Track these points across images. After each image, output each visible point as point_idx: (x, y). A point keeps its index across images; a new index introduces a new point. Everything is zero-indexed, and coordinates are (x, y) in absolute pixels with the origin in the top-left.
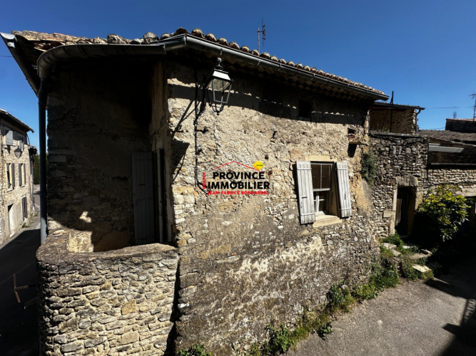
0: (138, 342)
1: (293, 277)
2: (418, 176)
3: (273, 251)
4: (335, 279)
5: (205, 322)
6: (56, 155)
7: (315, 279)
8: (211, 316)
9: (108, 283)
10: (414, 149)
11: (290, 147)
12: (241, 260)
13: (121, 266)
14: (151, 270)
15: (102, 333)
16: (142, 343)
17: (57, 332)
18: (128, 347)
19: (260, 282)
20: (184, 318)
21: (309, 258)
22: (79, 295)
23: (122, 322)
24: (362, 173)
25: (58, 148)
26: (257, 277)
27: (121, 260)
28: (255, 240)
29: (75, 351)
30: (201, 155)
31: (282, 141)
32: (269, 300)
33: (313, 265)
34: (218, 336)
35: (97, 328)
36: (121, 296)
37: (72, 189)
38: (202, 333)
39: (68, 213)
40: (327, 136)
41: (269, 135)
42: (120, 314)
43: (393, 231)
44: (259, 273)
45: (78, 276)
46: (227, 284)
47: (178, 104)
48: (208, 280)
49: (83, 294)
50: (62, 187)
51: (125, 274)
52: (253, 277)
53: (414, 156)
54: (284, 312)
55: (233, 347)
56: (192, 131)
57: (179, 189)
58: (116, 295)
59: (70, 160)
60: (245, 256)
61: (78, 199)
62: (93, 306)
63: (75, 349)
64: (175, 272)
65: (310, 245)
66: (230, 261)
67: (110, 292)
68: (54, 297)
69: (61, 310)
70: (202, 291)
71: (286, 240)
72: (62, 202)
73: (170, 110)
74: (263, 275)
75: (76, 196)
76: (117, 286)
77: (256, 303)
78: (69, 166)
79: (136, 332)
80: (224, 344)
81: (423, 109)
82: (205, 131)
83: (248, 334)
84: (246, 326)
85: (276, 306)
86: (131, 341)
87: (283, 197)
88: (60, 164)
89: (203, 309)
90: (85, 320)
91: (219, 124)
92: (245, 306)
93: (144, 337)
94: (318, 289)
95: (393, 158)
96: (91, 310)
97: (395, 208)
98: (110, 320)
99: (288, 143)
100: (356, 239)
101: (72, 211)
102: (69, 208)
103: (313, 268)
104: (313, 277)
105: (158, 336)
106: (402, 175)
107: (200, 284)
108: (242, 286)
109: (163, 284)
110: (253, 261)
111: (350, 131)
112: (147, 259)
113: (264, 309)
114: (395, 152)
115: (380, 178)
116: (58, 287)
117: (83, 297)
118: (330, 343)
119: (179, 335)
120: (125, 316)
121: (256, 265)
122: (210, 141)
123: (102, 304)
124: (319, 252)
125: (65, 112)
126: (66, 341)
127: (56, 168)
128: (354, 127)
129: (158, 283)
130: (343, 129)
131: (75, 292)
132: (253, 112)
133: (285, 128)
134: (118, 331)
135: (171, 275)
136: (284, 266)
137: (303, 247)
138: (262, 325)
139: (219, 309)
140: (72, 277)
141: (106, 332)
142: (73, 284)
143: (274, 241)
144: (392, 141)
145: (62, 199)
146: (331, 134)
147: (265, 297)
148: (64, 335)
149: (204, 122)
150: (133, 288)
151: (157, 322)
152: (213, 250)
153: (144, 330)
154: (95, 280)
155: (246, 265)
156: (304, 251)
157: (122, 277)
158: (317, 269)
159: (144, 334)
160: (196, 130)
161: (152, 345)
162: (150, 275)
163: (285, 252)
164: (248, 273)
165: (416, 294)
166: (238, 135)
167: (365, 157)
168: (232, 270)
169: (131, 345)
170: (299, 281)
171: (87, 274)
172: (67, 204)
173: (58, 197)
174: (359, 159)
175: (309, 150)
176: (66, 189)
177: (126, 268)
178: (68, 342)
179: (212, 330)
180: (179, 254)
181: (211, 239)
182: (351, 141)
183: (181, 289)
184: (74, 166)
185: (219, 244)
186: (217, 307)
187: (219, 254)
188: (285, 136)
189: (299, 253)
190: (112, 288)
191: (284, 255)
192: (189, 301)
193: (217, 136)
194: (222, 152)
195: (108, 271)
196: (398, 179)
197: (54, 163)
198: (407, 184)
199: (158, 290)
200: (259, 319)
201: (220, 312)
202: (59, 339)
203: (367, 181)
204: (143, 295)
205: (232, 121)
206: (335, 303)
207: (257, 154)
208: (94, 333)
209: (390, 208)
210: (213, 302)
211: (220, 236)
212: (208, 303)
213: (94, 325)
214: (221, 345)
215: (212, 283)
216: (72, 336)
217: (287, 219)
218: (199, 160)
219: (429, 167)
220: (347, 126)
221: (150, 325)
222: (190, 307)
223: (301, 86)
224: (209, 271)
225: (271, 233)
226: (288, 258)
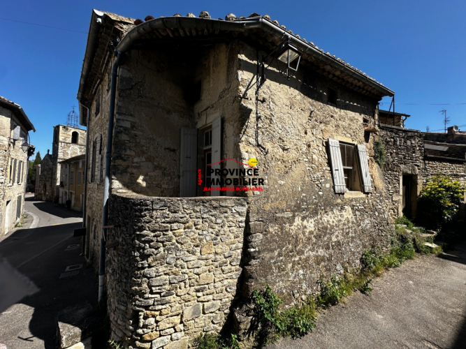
0: (212, 284)
1: (334, 239)
2: (418, 166)
3: (317, 213)
4: (365, 247)
5: (271, 268)
6: (123, 120)
7: (350, 244)
8: (275, 263)
9: (191, 223)
10: (413, 142)
11: (322, 126)
12: (294, 216)
13: (202, 207)
14: (226, 215)
15: (184, 270)
16: (216, 285)
17: (147, 265)
18: (205, 288)
19: (309, 239)
20: (253, 262)
21: (344, 224)
22: (167, 231)
23: (201, 262)
24: (375, 157)
25: (125, 114)
26: (307, 234)
27: (203, 202)
28: (302, 200)
29: (161, 286)
30: (260, 121)
31: (316, 121)
32: (317, 257)
33: (347, 231)
34: (281, 282)
35: (181, 265)
36: (201, 237)
37: (133, 153)
38: (269, 277)
39: (129, 174)
40: (348, 122)
41: (307, 114)
42: (199, 254)
43: (401, 214)
44: (308, 231)
45: (168, 212)
46: (285, 237)
47: (244, 76)
48: (271, 230)
49: (171, 230)
50: (125, 150)
51: (205, 216)
52: (304, 233)
53: (414, 148)
54: (329, 270)
55: (294, 295)
56: (254, 100)
57: (244, 148)
58: (197, 235)
59: (133, 127)
60: (296, 214)
61: (137, 163)
62: (178, 243)
63: (161, 284)
64: (244, 219)
65: (344, 213)
66: (286, 216)
67: (193, 232)
68: (145, 231)
69: (152, 244)
70: (267, 238)
71: (326, 206)
72: (124, 164)
73: (240, 80)
74: (311, 233)
75: (136, 160)
76: (199, 227)
77: (308, 257)
78: (133, 132)
79: (212, 273)
80: (286, 291)
81: (409, 116)
82: (263, 101)
83: (304, 285)
84: (301, 277)
85: (323, 263)
86: (207, 282)
87: (320, 168)
88: (126, 129)
89: (268, 256)
90: (171, 256)
91: (273, 97)
92: (300, 258)
93: (218, 280)
94: (353, 253)
95: (397, 148)
96: (177, 247)
97: (401, 193)
98: (192, 259)
99: (321, 123)
100: (377, 214)
101: (132, 174)
102: (129, 170)
103: (348, 233)
104: (349, 242)
105: (229, 280)
106: (405, 164)
107: (265, 232)
108: (297, 241)
109: (234, 229)
110: (303, 219)
111: (365, 121)
112: (223, 204)
113: (314, 264)
114: (398, 143)
115: (388, 165)
116: (150, 222)
117: (170, 233)
118: (373, 297)
119: (251, 277)
120: (204, 257)
121: (305, 223)
122: (266, 110)
123: (186, 242)
124: (351, 220)
125: (133, 84)
126: (154, 274)
127: (122, 132)
128: (367, 117)
129: (231, 228)
130: (360, 118)
131: (165, 227)
132: (297, 92)
133: (318, 110)
134: (197, 270)
135: (241, 222)
136: (326, 228)
137: (339, 213)
138: (314, 278)
139: (281, 258)
140: (163, 213)
141: (188, 271)
142: (163, 220)
143: (316, 204)
144: (396, 134)
145: (125, 160)
146: (352, 120)
147: (314, 253)
148: (153, 268)
149: (262, 94)
150: (211, 230)
151: (229, 266)
152: (273, 204)
153: (218, 272)
154: (181, 218)
155: (298, 222)
156: (340, 218)
157: (203, 218)
158: (350, 235)
159: (218, 276)
160: (257, 99)
161: (224, 288)
162: (225, 220)
163: (325, 215)
164: (299, 229)
165: (433, 264)
166: (286, 109)
167: (377, 144)
168: (287, 225)
169: (207, 286)
170: (338, 244)
171: (175, 212)
172: (128, 167)
173: (122, 159)
174: (372, 146)
175: (336, 131)
176: (128, 152)
177: (206, 210)
178: (156, 276)
179: (276, 276)
180: (248, 203)
181: (271, 194)
182: (366, 128)
183: (251, 234)
184: (136, 132)
185: (277, 199)
186: (280, 255)
187: (278, 208)
188: (318, 117)
189: (336, 219)
190: (194, 228)
191: (325, 218)
192: (258, 246)
193: (272, 107)
194: (275, 121)
195: (192, 211)
196: (402, 166)
197: (121, 127)
198: (410, 172)
199: (231, 234)
200: (311, 273)
201: (282, 261)
202: (148, 272)
203: (379, 165)
204: (219, 238)
205: (282, 97)
206: (367, 267)
207: (299, 128)
208: (177, 269)
209: (397, 192)
210: (276, 250)
211: (277, 192)
212: (272, 251)
213: (178, 262)
214: (284, 291)
215: (274, 233)
216: (160, 270)
217: (325, 186)
218: (259, 125)
219: (425, 158)
220: (363, 115)
221: (223, 268)
222: (259, 252)
223: (331, 76)
224: (271, 222)
225: (314, 197)
226: (328, 221)
